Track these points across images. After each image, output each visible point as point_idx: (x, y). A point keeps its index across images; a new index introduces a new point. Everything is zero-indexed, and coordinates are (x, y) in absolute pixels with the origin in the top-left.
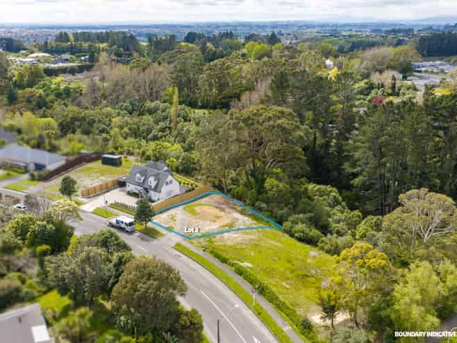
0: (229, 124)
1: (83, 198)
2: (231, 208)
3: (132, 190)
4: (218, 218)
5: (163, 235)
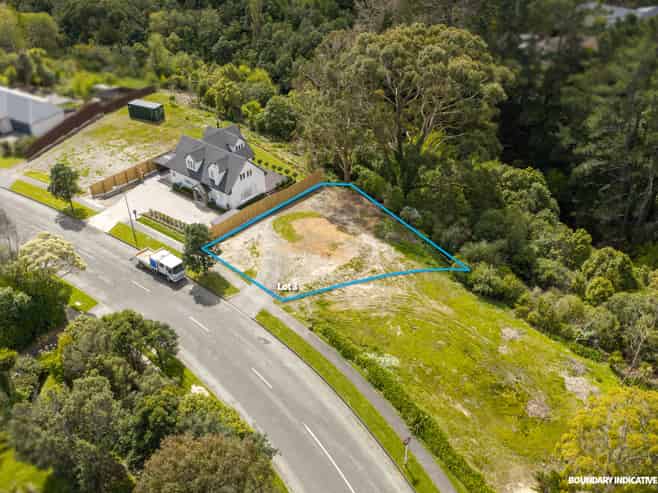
0: (359, 66)
1: (94, 198)
2: (357, 221)
3: (180, 184)
4: (334, 248)
5: (233, 291)
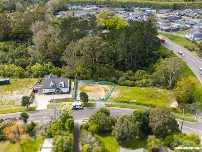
3: (48, 92)
4: (99, 89)
5: (95, 104)
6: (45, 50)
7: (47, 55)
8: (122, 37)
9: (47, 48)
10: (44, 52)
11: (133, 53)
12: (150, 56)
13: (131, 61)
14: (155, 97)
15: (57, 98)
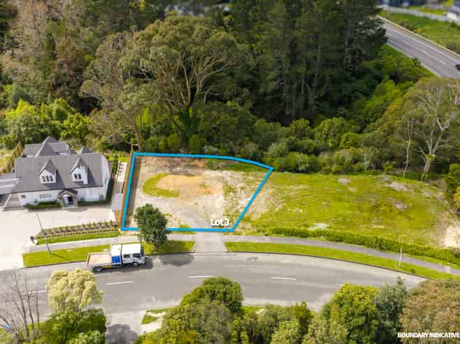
3: (36, 202)
4: (206, 187)
5: (193, 243)
6: (51, 62)
7: (57, 78)
8: (275, 16)
9: (54, 57)
10: (47, 69)
11: (308, 68)
12: (353, 74)
13: (303, 92)
14: (387, 209)
15: (63, 225)
